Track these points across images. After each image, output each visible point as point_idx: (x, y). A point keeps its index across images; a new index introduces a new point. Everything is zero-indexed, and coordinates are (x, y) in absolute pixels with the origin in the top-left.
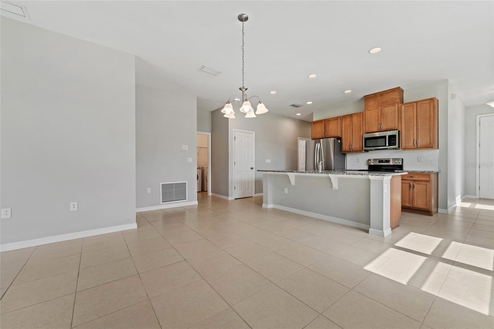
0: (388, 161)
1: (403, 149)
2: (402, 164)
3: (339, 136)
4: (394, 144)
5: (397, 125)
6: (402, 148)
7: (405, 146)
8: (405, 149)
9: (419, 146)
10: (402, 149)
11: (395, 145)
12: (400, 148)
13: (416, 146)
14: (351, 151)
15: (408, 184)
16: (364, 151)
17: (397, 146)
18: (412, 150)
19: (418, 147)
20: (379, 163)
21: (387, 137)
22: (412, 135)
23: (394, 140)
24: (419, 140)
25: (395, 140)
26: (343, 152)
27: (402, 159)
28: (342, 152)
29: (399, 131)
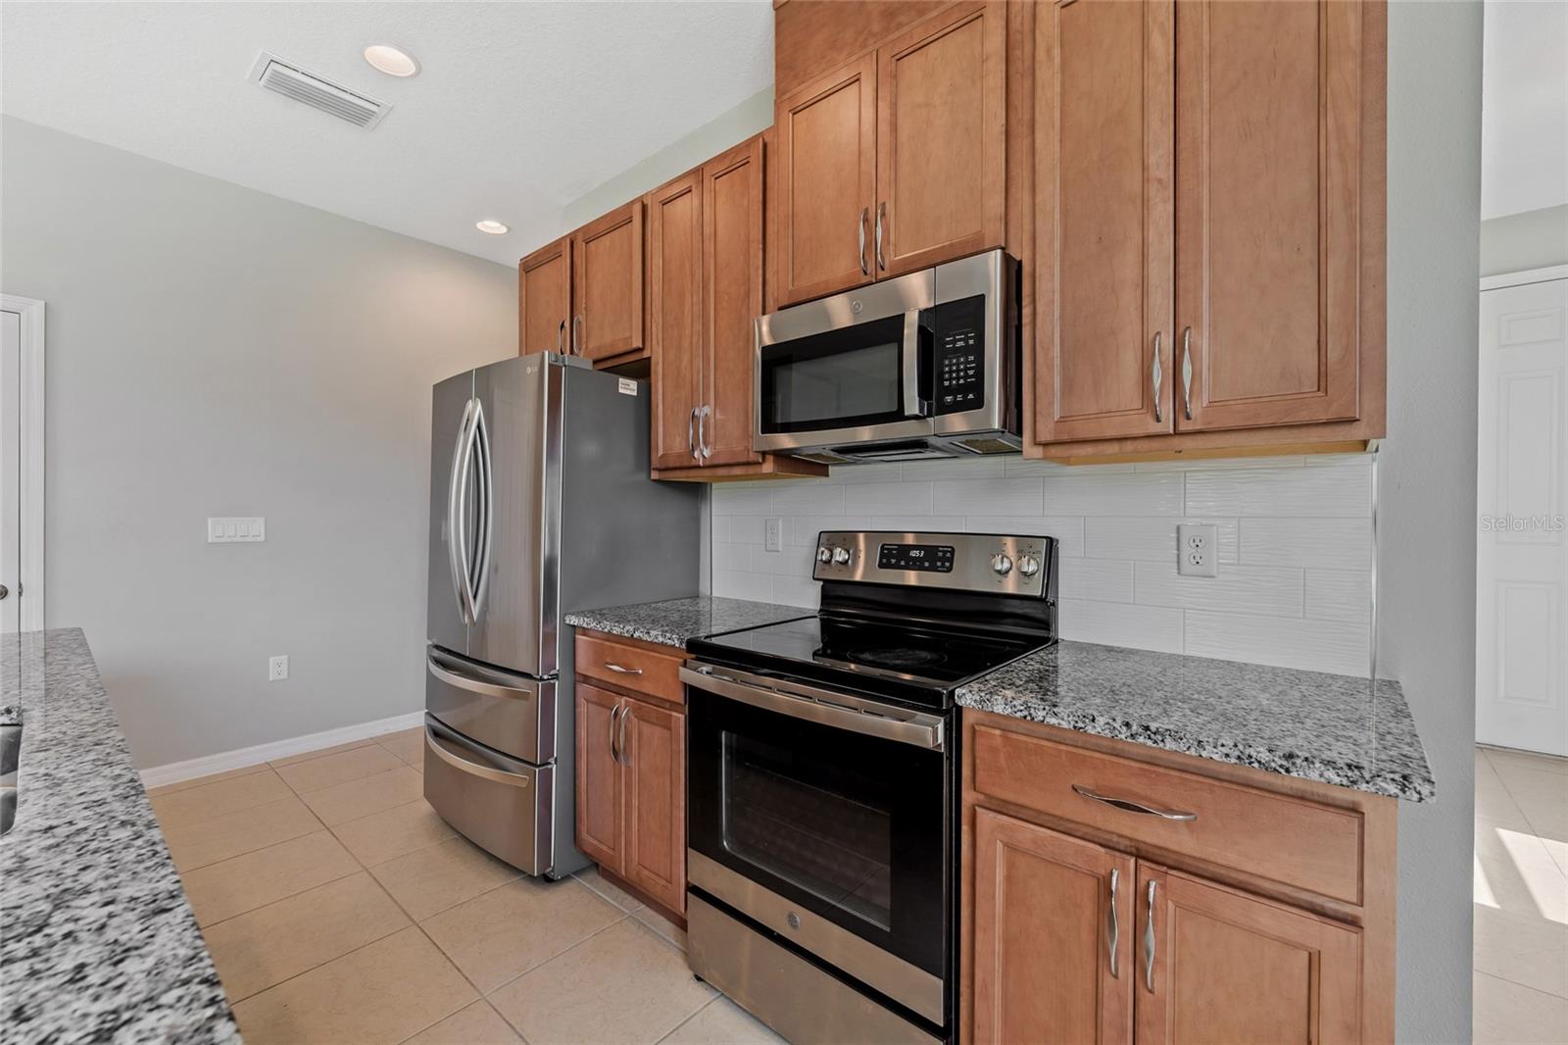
0: (936, 556)
1: (1046, 445)
2: (1046, 587)
3: (639, 350)
4: (963, 389)
5: (995, 203)
6: (1036, 444)
7: (1063, 420)
8: (1064, 445)
9: (1195, 408)
10: (1038, 452)
11: (978, 403)
12: (1019, 432)
13: (1166, 410)
14: (699, 467)
15: (1090, 885)
16: (768, 467)
17: (994, 414)
18: (1136, 457)
19: (1184, 426)
20: (882, 566)
21: (912, 321)
22: (1129, 299)
23: (966, 351)
24: (1201, 340)
25: (979, 349)
26: (659, 470)
27: (1051, 543)
28: (655, 475)
29: (1013, 272)
